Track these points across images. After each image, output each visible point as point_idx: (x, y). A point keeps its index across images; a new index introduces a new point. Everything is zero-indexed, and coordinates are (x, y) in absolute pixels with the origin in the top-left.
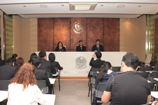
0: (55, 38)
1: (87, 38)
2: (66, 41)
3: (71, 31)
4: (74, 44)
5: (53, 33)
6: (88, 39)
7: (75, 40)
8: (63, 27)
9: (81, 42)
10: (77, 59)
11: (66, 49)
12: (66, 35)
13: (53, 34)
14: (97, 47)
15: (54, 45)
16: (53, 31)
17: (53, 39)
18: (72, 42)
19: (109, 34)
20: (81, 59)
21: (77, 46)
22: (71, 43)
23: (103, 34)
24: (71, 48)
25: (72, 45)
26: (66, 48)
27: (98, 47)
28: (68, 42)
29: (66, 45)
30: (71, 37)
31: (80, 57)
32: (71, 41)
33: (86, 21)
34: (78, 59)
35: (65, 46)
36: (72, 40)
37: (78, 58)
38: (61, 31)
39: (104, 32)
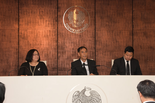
0: (21, 43)
1: (95, 44)
2: (48, 49)
3: (60, 27)
4: (65, 56)
5: (17, 31)
6: (98, 47)
7: (69, 47)
8: (41, 17)
9: (84, 50)
10: (76, 93)
11: (48, 68)
12: (47, 36)
13: (17, 34)
14: (126, 63)
15: (20, 60)
16: (17, 26)
17: (16, 45)
18: (63, 53)
19: (145, 34)
20: (87, 93)
21: (75, 60)
22: (59, 55)
23: (132, 34)
24: (60, 66)
25: (61, 60)
26: (48, 65)
27: (128, 64)
28: (53, 52)
29: (47, 60)
30: (60, 42)
31: (85, 90)
32: (59, 49)
33: (93, 4)
34: (78, 96)
35: (45, 62)
36: (63, 48)
37: (78, 92)
38: (37, 27)
39: (134, 29)
